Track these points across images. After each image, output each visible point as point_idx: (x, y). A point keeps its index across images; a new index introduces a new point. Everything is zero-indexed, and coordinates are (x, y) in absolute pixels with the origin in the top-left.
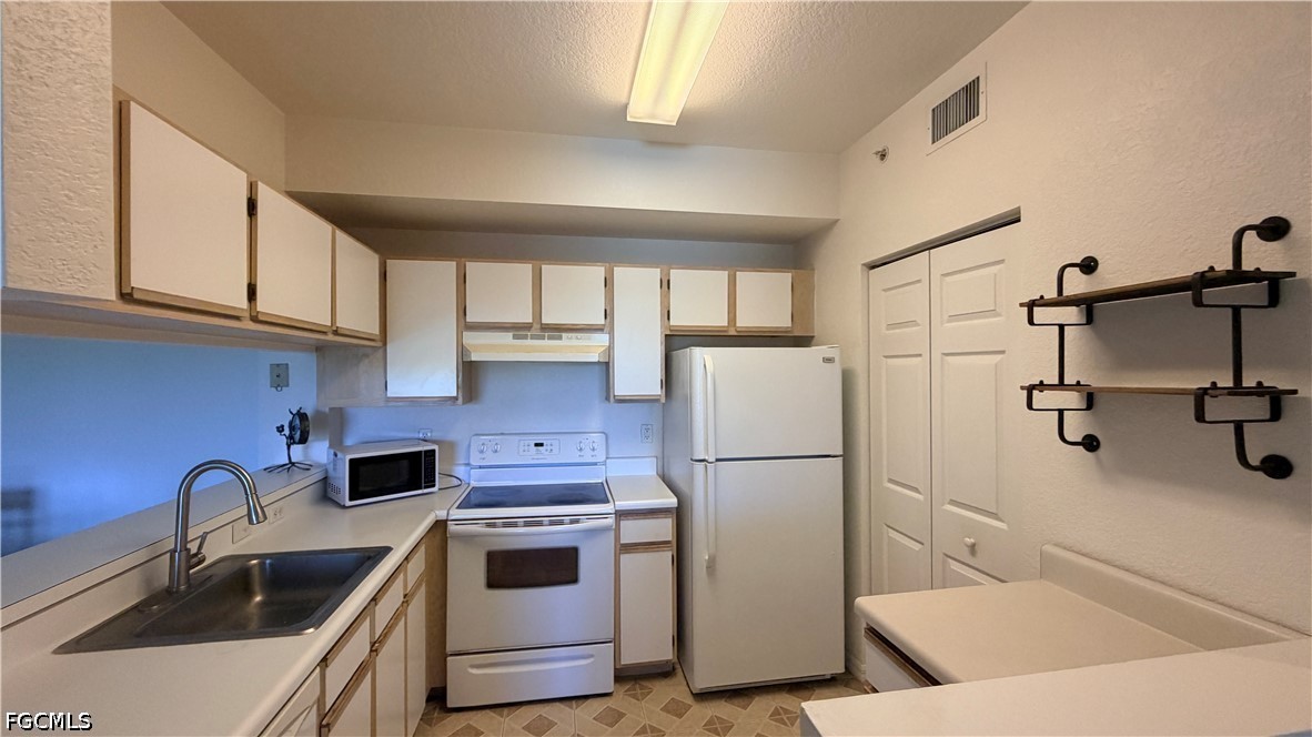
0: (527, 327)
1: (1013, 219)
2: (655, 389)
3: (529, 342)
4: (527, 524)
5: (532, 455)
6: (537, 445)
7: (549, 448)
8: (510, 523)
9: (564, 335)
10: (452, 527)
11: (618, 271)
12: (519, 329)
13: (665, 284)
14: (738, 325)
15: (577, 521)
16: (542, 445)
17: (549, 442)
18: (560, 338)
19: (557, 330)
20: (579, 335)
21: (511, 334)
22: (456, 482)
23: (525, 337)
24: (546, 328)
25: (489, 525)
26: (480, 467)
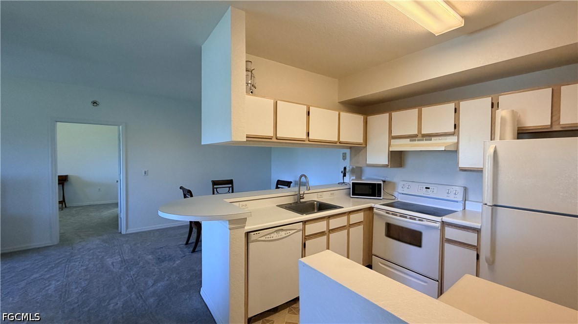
0: (416, 136)
3: (417, 142)
5: (424, 192)
6: (426, 188)
7: (432, 190)
8: (394, 214)
9: (433, 138)
10: (375, 210)
11: (463, 103)
12: (412, 137)
13: (495, 106)
14: (559, 124)
15: (422, 221)
16: (429, 188)
18: (431, 140)
19: (429, 136)
20: (440, 138)
21: (409, 139)
22: (394, 198)
23: (415, 140)
24: (424, 136)
25: (387, 213)
26: (403, 194)
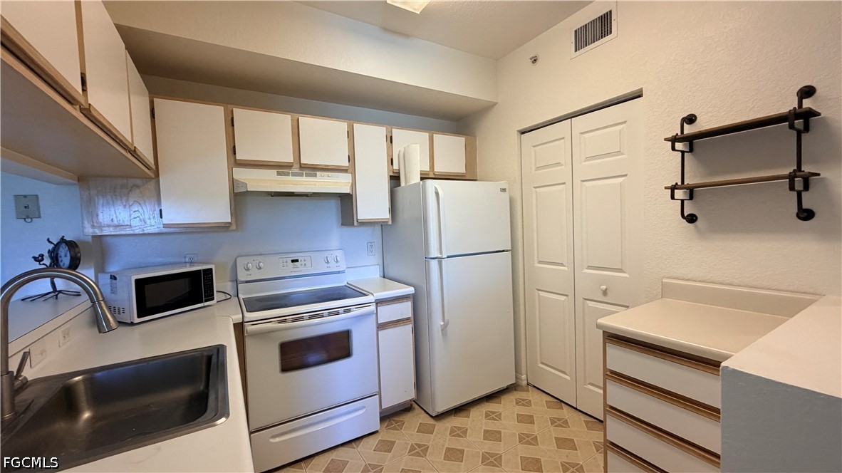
0: (289, 166)
1: (638, 95)
2: (385, 214)
3: (290, 178)
4: (311, 318)
5: (290, 269)
6: (293, 261)
7: (303, 263)
8: (298, 318)
9: (318, 173)
10: (249, 328)
11: (356, 126)
12: (281, 167)
13: (389, 139)
14: (435, 170)
15: (349, 311)
16: (297, 261)
17: (303, 259)
18: (315, 176)
19: (313, 169)
20: (330, 174)
21: (275, 171)
22: (229, 297)
23: (287, 174)
24: (303, 167)
25: (280, 322)
26: (247, 282)
